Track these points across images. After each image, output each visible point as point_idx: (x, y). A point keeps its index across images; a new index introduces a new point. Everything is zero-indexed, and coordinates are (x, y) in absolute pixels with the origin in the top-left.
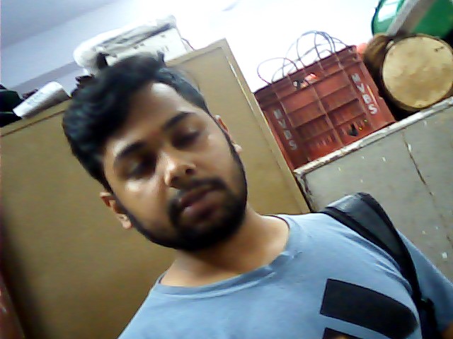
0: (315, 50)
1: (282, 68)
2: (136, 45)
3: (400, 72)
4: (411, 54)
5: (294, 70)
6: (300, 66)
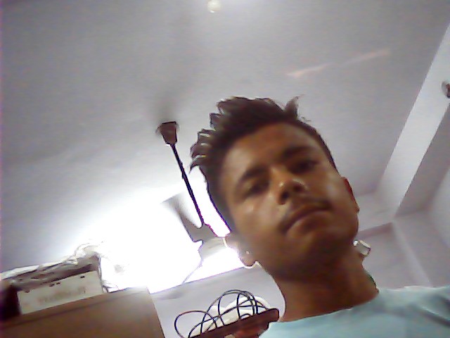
0: (236, 309)
1: (202, 324)
2: (52, 283)
5: (213, 327)
6: (220, 324)
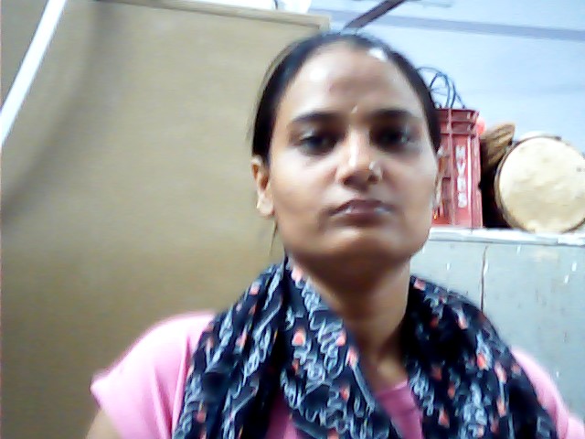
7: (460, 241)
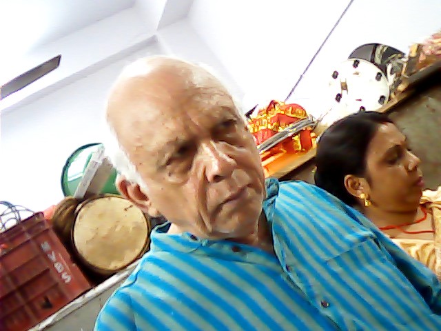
3: (91, 235)
4: (101, 216)
7: (79, 308)
